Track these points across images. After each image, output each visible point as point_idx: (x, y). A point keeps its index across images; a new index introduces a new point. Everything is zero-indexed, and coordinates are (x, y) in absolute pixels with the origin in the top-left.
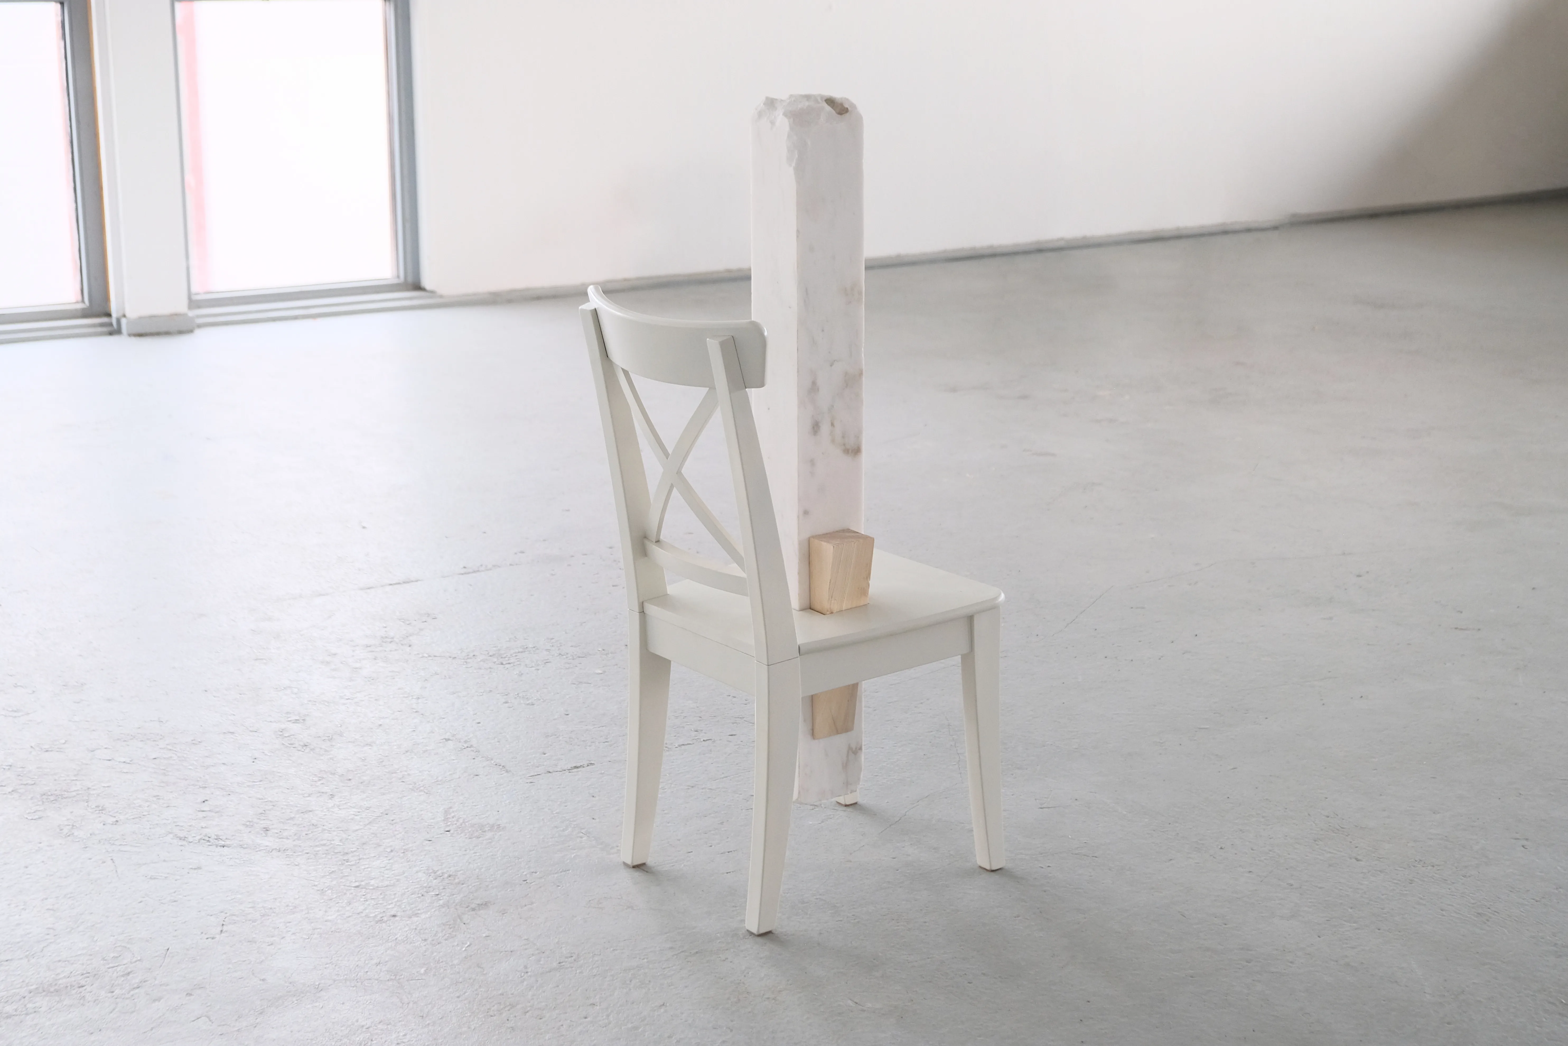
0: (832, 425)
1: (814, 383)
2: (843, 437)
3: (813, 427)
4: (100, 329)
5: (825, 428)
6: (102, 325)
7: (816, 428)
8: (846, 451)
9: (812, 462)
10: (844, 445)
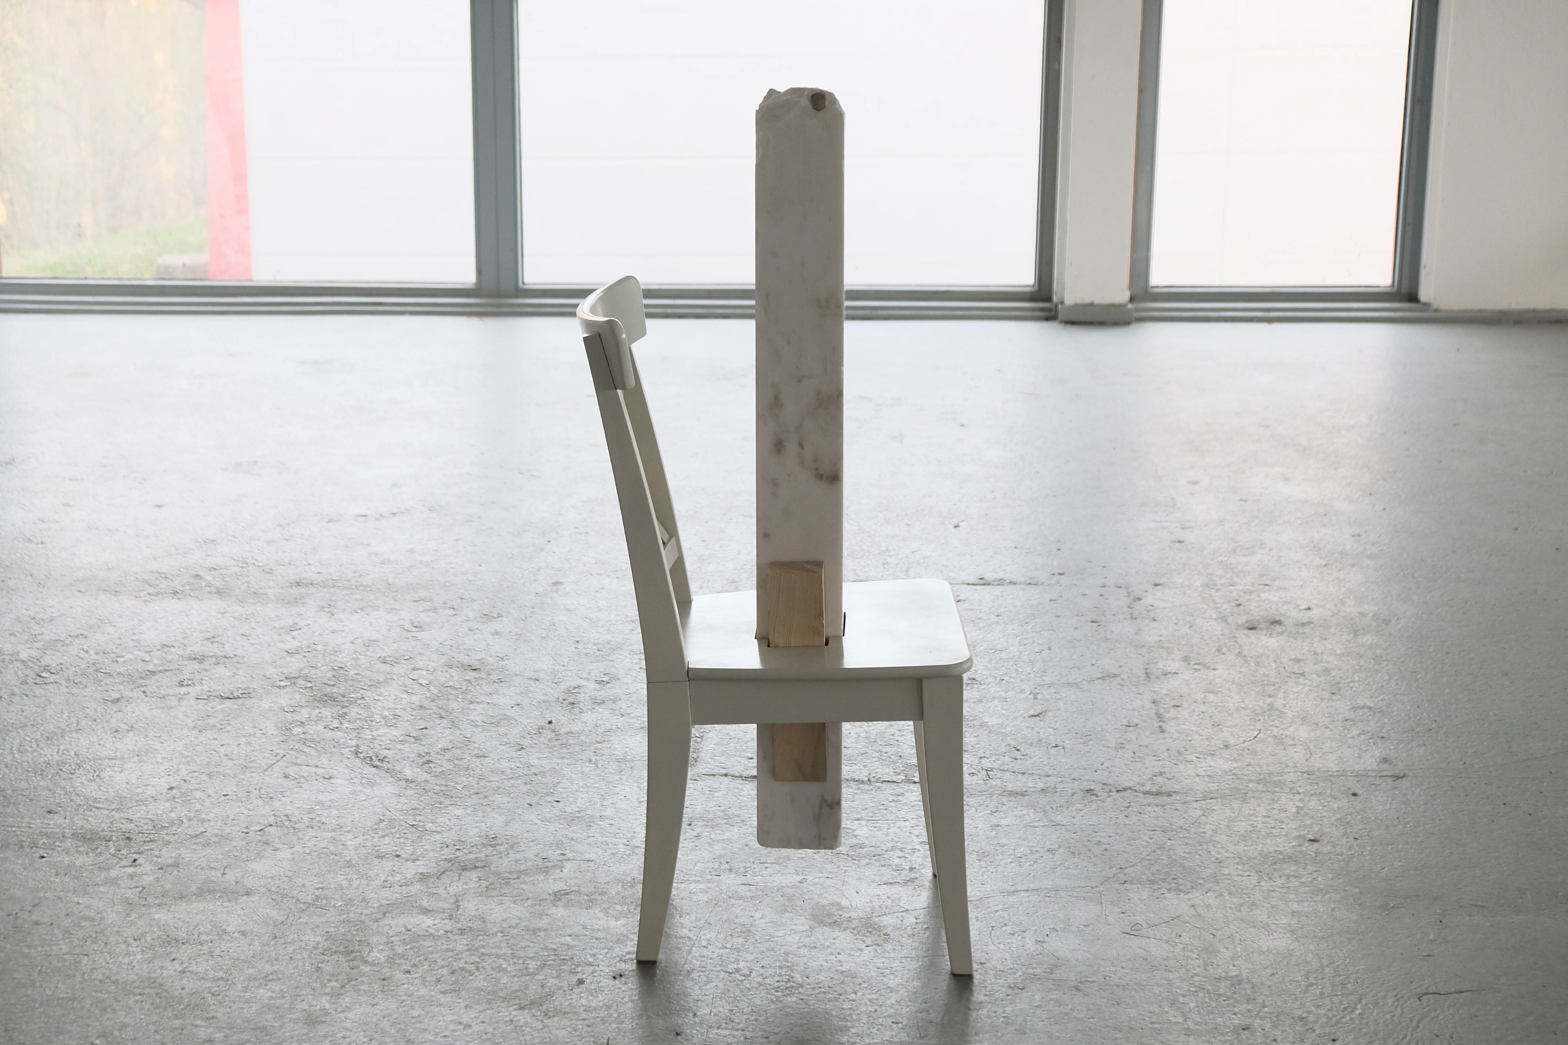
0: (801, 445)
1: (777, 398)
2: (815, 461)
3: (776, 445)
4: (1028, 314)
5: (791, 448)
6: (1042, 310)
7: (779, 446)
8: (820, 477)
9: (775, 483)
10: (817, 469)
